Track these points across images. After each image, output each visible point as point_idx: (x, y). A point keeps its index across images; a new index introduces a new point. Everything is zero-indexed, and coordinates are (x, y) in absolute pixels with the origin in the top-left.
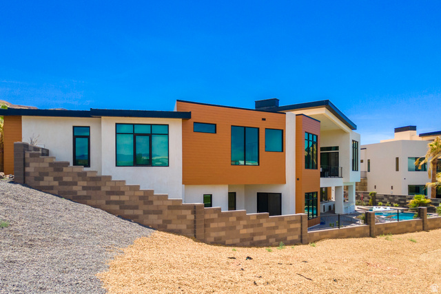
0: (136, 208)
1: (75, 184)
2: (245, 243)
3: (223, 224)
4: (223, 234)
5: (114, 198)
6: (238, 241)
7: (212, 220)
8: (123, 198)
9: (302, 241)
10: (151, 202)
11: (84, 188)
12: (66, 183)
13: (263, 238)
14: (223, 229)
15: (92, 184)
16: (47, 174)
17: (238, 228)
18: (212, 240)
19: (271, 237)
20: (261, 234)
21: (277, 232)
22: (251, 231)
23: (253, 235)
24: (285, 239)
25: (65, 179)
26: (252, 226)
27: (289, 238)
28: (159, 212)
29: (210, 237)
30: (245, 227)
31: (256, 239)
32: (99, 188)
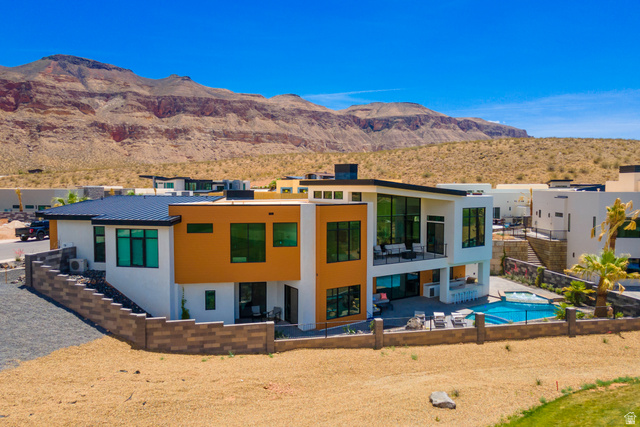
0: (99, 314)
1: (61, 290)
2: (194, 350)
3: (168, 333)
4: (168, 341)
5: (86, 304)
6: (185, 348)
7: (156, 329)
8: (92, 305)
9: (266, 350)
10: (109, 311)
11: (68, 294)
12: (56, 289)
13: (217, 345)
14: (168, 337)
15: (72, 291)
16: (45, 281)
17: (185, 336)
18: (156, 346)
19: (226, 345)
20: (214, 342)
21: (234, 340)
22: (201, 339)
23: (204, 342)
24: (246, 347)
25: (56, 286)
26: (202, 335)
27: (250, 346)
28: (114, 319)
29: (152, 343)
30: (193, 335)
31: (207, 346)
32: (76, 295)
